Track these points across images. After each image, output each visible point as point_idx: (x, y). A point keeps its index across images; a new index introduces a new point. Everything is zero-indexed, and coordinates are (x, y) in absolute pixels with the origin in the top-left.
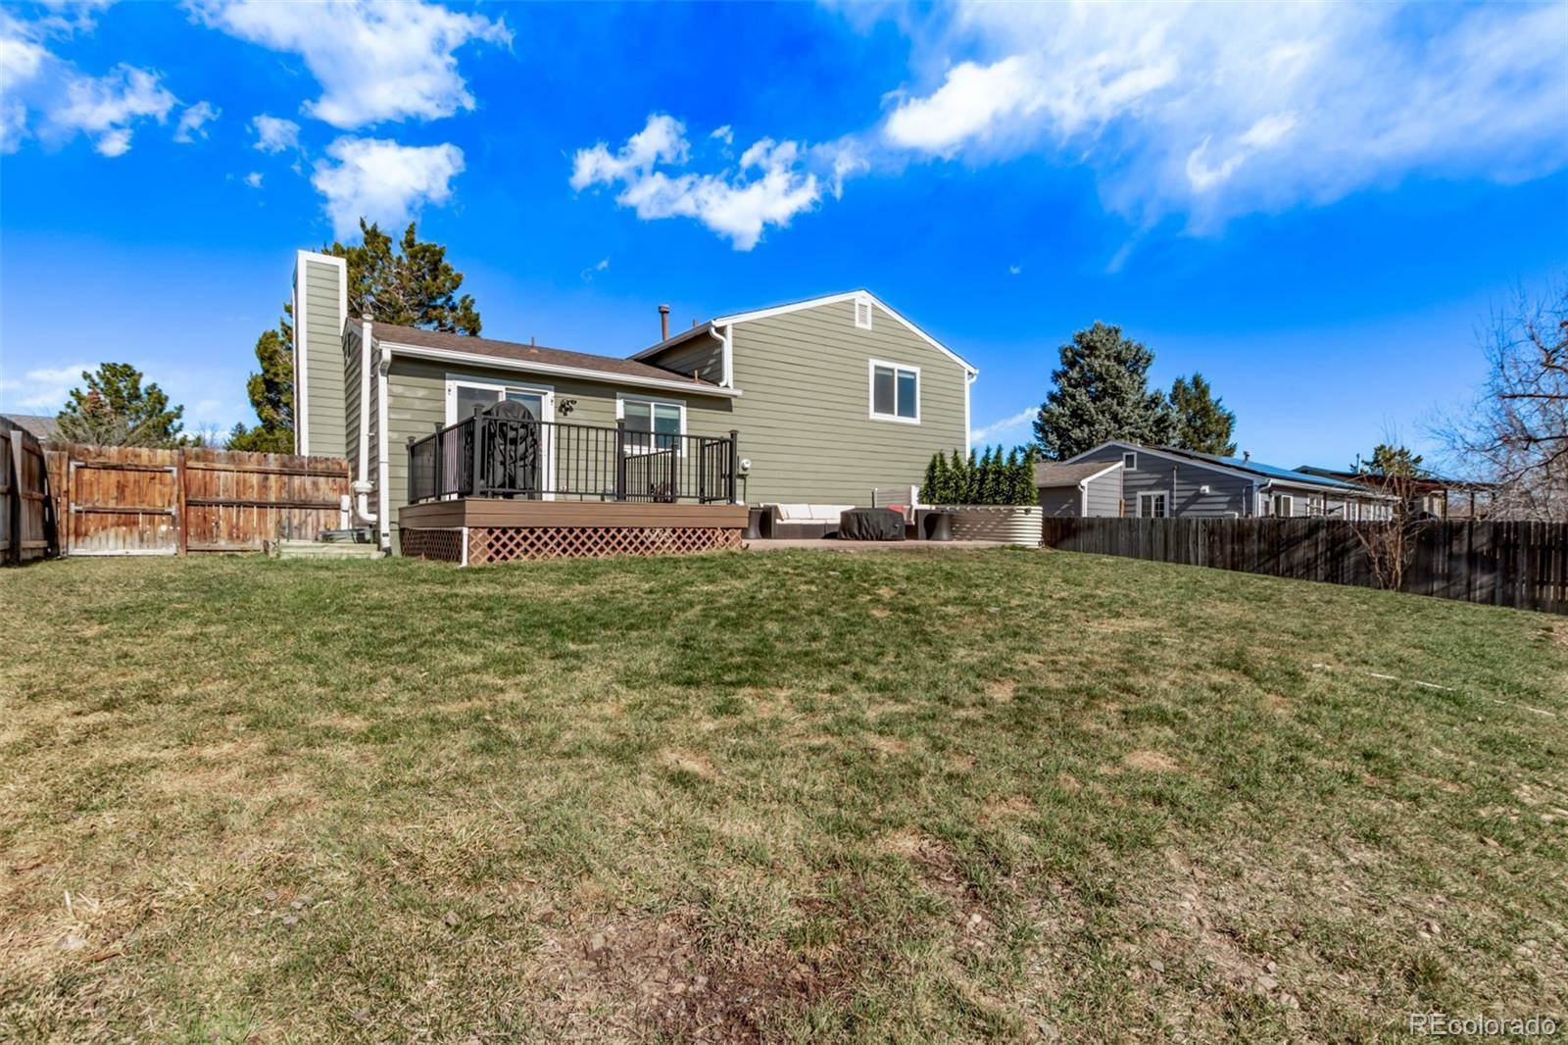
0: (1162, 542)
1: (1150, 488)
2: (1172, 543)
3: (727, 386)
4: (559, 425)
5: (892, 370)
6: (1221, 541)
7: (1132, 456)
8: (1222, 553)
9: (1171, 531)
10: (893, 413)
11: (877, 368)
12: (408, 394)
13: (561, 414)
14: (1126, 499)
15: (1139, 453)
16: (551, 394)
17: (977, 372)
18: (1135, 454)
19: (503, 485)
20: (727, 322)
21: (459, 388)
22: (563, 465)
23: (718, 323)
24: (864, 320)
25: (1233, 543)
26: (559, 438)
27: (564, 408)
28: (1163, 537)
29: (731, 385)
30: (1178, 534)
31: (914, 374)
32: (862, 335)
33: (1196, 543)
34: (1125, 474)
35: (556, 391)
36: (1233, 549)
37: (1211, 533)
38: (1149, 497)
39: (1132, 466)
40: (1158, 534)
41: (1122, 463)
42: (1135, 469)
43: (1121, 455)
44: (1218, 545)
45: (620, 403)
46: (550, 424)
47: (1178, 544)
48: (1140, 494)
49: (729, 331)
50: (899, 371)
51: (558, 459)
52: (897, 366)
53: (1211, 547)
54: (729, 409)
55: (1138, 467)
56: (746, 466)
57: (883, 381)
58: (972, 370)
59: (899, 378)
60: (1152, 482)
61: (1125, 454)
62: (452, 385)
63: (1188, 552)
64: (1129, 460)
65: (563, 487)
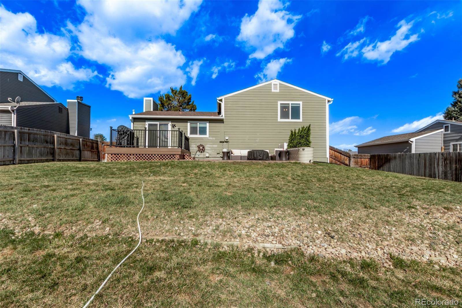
0: (424, 164)
1: (457, 140)
2: (427, 164)
3: (222, 116)
4: (172, 131)
5: (289, 104)
6: (450, 163)
7: (448, 126)
8: (451, 169)
9: (428, 158)
10: (289, 118)
11: (281, 104)
12: (138, 126)
13: (173, 128)
14: (445, 146)
15: (451, 125)
16: (170, 123)
17: (332, 99)
18: (449, 125)
19: (118, 145)
20: (223, 98)
21: (149, 124)
22: (173, 141)
23: (220, 98)
24: (275, 88)
25: (456, 164)
26: (172, 134)
27: (173, 126)
28: (424, 162)
29: (224, 116)
30: (430, 160)
31: (299, 104)
32: (275, 94)
33: (438, 165)
34: (444, 134)
35: (171, 122)
36: (456, 167)
37: (445, 159)
38: (457, 145)
39: (448, 131)
40: (422, 160)
41: (443, 130)
42: (449, 132)
43: (443, 126)
44: (449, 165)
45: (189, 124)
46: (170, 131)
47: (430, 165)
48: (452, 144)
49: (223, 100)
50: (291, 104)
51: (172, 139)
52: (290, 102)
53: (445, 166)
54: (223, 123)
55: (451, 131)
56: (227, 139)
57: (284, 108)
58: (330, 99)
59: (291, 106)
60: (458, 138)
61: (444, 126)
62: (147, 123)
63: (435, 168)
64: (447, 128)
65: (173, 145)
